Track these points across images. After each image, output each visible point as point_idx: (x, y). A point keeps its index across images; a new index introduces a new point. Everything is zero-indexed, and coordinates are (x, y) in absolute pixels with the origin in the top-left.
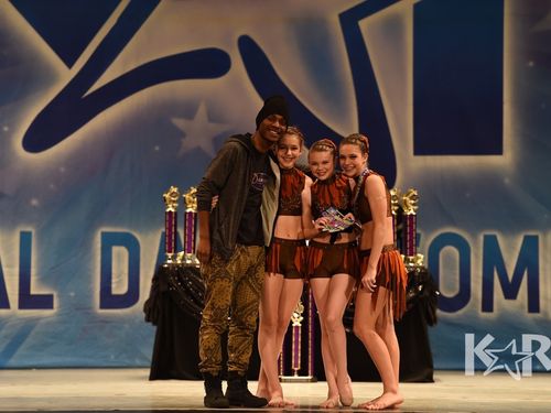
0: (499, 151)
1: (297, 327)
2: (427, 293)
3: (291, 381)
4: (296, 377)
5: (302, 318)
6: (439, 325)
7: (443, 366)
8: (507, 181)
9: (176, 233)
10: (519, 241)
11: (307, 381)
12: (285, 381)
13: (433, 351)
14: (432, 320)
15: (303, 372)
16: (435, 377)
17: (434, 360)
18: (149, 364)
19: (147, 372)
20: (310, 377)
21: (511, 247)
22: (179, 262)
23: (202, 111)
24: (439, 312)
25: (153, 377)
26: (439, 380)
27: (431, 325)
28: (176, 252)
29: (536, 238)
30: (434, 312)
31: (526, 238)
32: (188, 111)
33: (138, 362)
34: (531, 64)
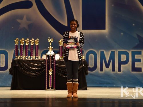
0: (104, 29)
1: (51, 76)
2: (85, 66)
3: (49, 90)
4: (50, 89)
5: (52, 73)
6: (88, 75)
7: (90, 86)
8: (106, 37)
9: (18, 51)
10: (110, 53)
11: (53, 90)
12: (47, 90)
13: (87, 82)
14: (87, 74)
15: (52, 88)
16: (87, 89)
17: (87, 84)
18: (10, 86)
19: (10, 88)
20: (54, 89)
21: (107, 54)
22: (19, 58)
23: (25, 18)
24: (88, 71)
25: (11, 89)
26: (88, 90)
27: (86, 75)
28: (18, 55)
29: (114, 52)
30: (87, 71)
31: (112, 52)
32: (21, 17)
33: (8, 85)
34: (113, 5)
